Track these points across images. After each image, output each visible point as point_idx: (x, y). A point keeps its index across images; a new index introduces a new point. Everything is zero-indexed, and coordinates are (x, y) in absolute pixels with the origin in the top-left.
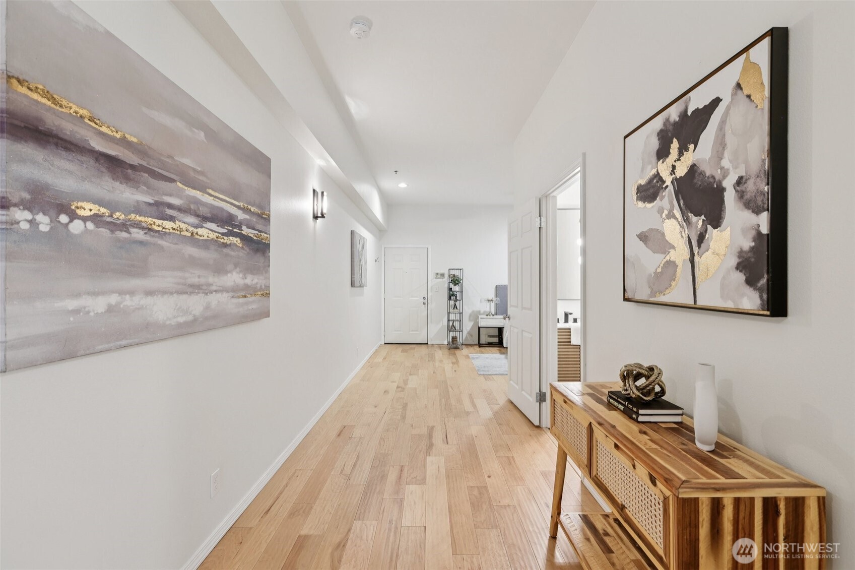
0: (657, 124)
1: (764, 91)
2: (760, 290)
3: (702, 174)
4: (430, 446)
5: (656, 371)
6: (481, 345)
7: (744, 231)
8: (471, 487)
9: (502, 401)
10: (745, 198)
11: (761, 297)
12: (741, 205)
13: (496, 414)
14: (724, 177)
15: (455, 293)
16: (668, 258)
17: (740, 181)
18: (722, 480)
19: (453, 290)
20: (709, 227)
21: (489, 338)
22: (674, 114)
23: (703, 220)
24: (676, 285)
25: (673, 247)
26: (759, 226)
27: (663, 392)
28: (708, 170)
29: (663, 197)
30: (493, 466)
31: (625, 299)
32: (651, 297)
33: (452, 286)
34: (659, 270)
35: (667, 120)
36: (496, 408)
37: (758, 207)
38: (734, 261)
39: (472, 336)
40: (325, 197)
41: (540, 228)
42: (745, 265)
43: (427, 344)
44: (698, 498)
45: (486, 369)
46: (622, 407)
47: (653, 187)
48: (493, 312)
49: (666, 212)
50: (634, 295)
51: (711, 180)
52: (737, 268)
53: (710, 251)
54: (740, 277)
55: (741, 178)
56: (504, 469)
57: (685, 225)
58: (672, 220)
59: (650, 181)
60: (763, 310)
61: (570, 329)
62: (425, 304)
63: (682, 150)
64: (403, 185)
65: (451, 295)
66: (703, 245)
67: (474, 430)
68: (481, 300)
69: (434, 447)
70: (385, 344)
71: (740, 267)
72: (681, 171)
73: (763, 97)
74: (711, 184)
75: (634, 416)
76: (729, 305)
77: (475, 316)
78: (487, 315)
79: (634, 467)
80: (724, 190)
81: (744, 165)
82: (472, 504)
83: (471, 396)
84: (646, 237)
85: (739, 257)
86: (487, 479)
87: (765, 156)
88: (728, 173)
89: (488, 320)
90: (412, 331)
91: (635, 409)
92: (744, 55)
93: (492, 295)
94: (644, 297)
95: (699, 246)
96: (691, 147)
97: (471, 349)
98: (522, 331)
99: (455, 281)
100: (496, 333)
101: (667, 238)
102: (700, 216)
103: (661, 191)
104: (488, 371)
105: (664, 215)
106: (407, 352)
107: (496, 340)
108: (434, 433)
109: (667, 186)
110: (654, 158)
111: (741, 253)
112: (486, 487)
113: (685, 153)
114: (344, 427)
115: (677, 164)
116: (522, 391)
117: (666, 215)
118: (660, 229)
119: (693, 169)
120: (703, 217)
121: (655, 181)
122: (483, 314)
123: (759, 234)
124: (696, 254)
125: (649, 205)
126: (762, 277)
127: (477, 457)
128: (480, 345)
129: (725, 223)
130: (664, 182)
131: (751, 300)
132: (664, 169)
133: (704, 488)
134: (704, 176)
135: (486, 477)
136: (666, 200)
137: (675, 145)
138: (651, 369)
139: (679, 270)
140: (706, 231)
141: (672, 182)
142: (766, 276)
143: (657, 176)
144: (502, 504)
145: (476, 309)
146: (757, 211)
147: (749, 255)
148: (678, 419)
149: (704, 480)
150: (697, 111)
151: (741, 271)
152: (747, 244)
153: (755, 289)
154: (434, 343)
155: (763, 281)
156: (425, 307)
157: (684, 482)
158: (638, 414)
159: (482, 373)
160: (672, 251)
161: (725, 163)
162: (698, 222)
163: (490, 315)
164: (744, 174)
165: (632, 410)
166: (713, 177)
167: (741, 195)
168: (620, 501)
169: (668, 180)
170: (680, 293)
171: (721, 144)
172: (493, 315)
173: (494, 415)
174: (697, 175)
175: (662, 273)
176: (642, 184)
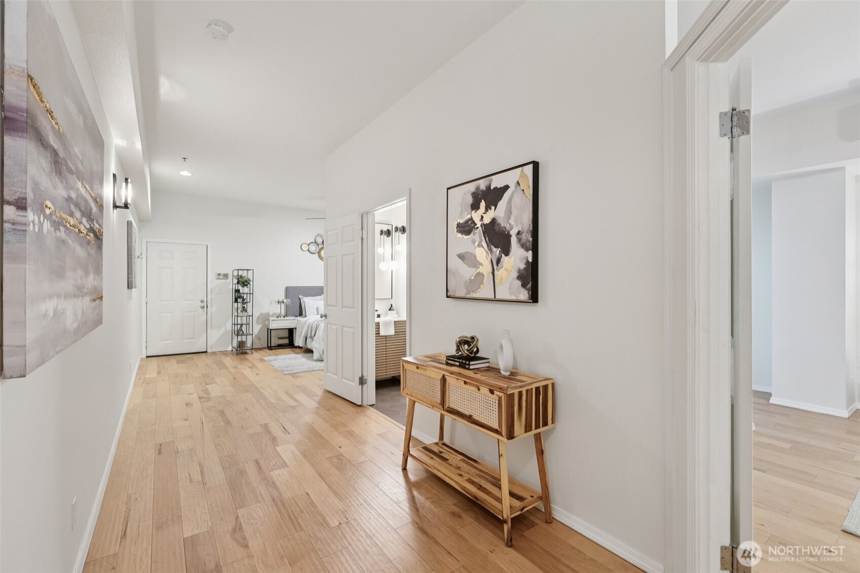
0: (472, 187)
1: (530, 190)
2: (528, 290)
3: (499, 224)
4: (274, 439)
5: (476, 339)
6: (272, 348)
7: (521, 259)
8: (330, 457)
9: (320, 393)
10: (522, 242)
11: (529, 293)
12: (519, 246)
13: (319, 403)
14: (511, 229)
15: (242, 295)
16: (478, 271)
17: (519, 233)
18: (520, 384)
19: (241, 291)
20: (503, 255)
21: (279, 340)
22: (483, 184)
23: (500, 251)
24: (483, 287)
25: (482, 265)
26: (528, 257)
27: (478, 351)
28: (503, 223)
29: (475, 234)
30: (339, 440)
31: (447, 297)
32: (467, 295)
33: (240, 288)
34: (473, 278)
35: (478, 188)
36: (318, 398)
37: (527, 248)
38: (516, 274)
39: (260, 339)
40: (130, 185)
41: (362, 239)
42: (521, 277)
43: (206, 352)
44: (514, 393)
45: (288, 369)
46: (457, 364)
47: (469, 226)
48: (283, 313)
49: (477, 243)
50: (455, 294)
51: (504, 229)
52: (517, 278)
53: (503, 268)
54: (519, 283)
55: (519, 231)
56: (349, 439)
57: (489, 252)
58: (481, 248)
59: (467, 222)
60: (530, 300)
61: (379, 323)
62: (204, 307)
63: (488, 208)
64: (185, 173)
65: (238, 297)
66: (499, 265)
67: (308, 418)
68: (271, 302)
69: (278, 439)
70: (147, 357)
71: (519, 278)
72: (487, 220)
73: (530, 192)
74: (504, 232)
75: (467, 366)
76: (513, 298)
77: (265, 318)
78: (278, 317)
79: (479, 390)
80: (510, 236)
81: (521, 225)
82: (337, 468)
83: (287, 393)
84: (463, 256)
85: (518, 272)
86: (339, 449)
87: (530, 223)
88: (513, 228)
89: (279, 322)
90: (187, 339)
91: (467, 362)
92: (521, 168)
93: (282, 297)
94: (462, 295)
95: (497, 265)
96: (493, 208)
97: (262, 352)
98: (343, 326)
99: (243, 282)
100: (286, 334)
101: (478, 259)
102: (498, 248)
103: (474, 230)
104: (292, 370)
105: (476, 245)
106: (185, 363)
107: (286, 341)
108: (271, 429)
109: (478, 228)
110: (469, 209)
111: (519, 271)
112: (342, 455)
113: (489, 210)
114: (161, 445)
115: (485, 216)
116: (342, 379)
117: (478, 245)
118: (473, 253)
119: (494, 221)
120: (499, 249)
121: (470, 222)
122: (273, 316)
123: (528, 261)
124: (495, 270)
125: (466, 237)
126: (529, 283)
127: (322, 437)
128: (270, 348)
129: (511, 254)
130: (476, 225)
131: (524, 295)
132: (476, 216)
133: (516, 388)
134: (500, 226)
135: (338, 448)
136: (477, 235)
137: (483, 204)
138: (473, 338)
139: (485, 278)
140: (501, 257)
141: (481, 225)
142: (531, 283)
143: (471, 219)
144: (360, 461)
145: (265, 311)
146: (527, 250)
147: (523, 272)
148: (487, 365)
149: (514, 385)
150: (496, 188)
151: (519, 280)
152: (522, 266)
153: (526, 289)
154: (214, 351)
155: (530, 285)
156: (204, 311)
157: (507, 387)
158: (469, 365)
159: (287, 372)
160: (481, 267)
161: (512, 221)
162: (497, 251)
163: (281, 317)
164: (521, 230)
165: (465, 363)
166: (505, 228)
167: (519, 240)
168: (467, 413)
169: (479, 224)
170: (486, 291)
171: (509, 212)
172: (284, 317)
173: (319, 404)
174: (496, 224)
175: (474, 280)
176: (461, 222)
